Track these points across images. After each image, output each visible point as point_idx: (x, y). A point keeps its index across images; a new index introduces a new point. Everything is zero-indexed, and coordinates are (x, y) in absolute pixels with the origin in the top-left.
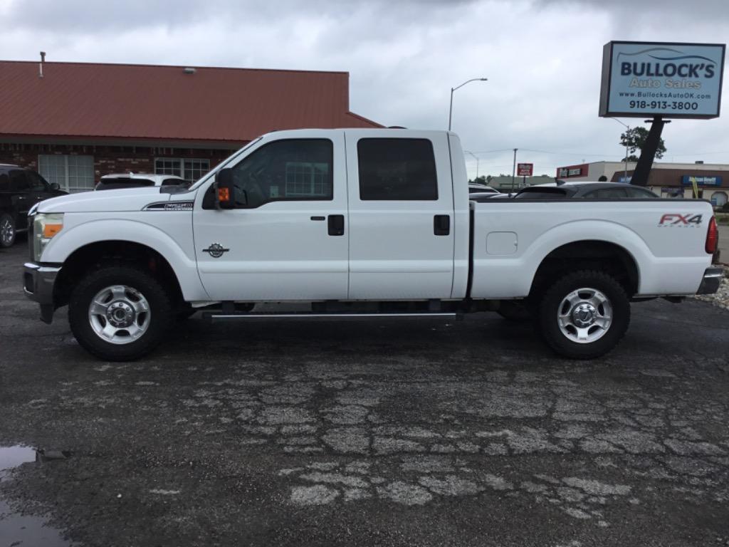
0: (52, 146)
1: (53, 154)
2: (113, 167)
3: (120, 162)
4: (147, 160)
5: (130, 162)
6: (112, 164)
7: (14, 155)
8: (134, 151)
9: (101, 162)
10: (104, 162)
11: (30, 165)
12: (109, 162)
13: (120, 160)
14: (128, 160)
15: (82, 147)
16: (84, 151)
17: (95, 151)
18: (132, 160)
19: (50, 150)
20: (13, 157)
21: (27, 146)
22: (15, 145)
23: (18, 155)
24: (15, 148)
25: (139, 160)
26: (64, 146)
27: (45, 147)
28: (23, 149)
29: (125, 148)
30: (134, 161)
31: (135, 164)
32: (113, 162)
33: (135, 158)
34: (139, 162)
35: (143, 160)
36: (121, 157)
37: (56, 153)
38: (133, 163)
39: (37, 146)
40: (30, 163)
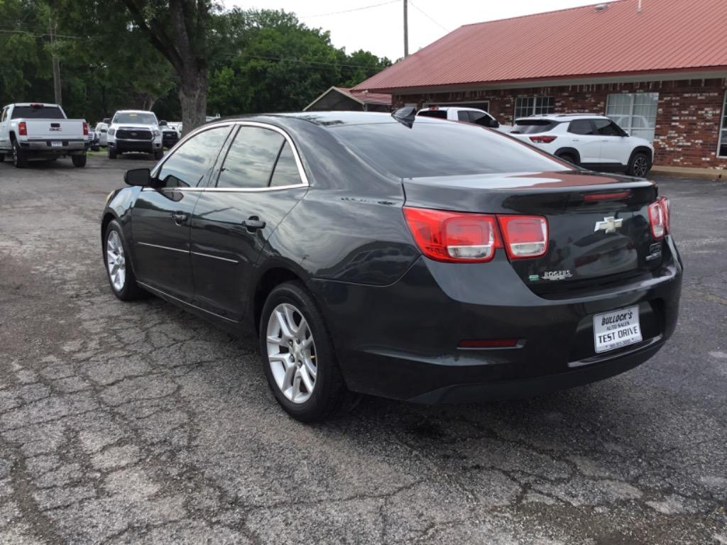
0: (621, 84)
1: (621, 93)
2: (677, 104)
3: (686, 98)
4: (716, 94)
5: (697, 96)
6: (676, 101)
7: (587, 96)
8: (703, 85)
9: (665, 99)
10: (669, 98)
11: (599, 105)
12: (674, 98)
13: (686, 95)
14: (694, 95)
15: (648, 83)
16: (650, 87)
17: (661, 87)
18: (699, 95)
19: (618, 89)
20: (587, 98)
21: (599, 86)
22: (588, 86)
23: (590, 96)
24: (588, 89)
25: (708, 94)
26: (632, 84)
27: (615, 85)
28: (595, 90)
29: (693, 81)
30: (701, 95)
31: (701, 100)
32: (678, 98)
33: (701, 92)
34: (706, 97)
35: (711, 94)
36: (687, 93)
37: (624, 91)
38: (699, 98)
39: (607, 86)
40: (599, 103)
